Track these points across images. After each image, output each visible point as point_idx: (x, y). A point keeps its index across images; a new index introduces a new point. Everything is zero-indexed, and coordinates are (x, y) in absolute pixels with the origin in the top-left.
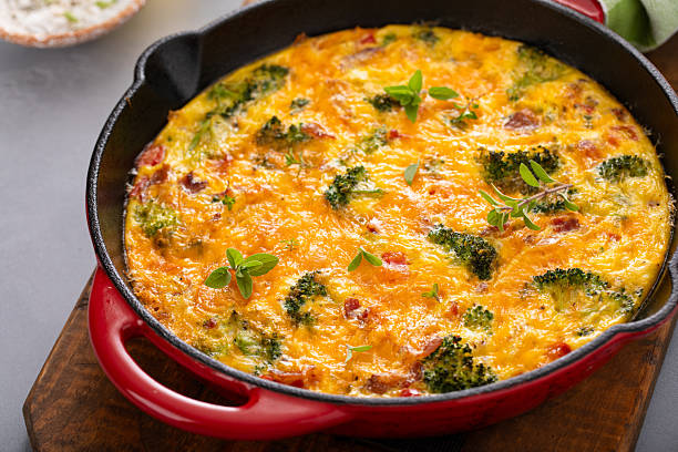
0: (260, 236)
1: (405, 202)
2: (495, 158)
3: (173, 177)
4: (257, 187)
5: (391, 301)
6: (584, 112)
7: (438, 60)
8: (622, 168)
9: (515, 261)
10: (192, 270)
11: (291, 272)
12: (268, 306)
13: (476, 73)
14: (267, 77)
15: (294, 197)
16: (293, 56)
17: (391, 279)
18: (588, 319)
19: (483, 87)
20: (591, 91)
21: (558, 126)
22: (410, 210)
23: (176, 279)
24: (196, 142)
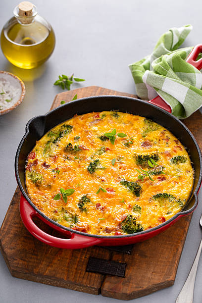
0: (68, 183)
1: (112, 172)
2: (139, 157)
3: (39, 163)
4: (66, 166)
5: (110, 203)
6: (166, 141)
7: (120, 123)
8: (178, 160)
9: (147, 191)
10: (48, 194)
11: (79, 195)
12: (73, 205)
13: (132, 128)
14: (66, 129)
15: (77, 170)
16: (74, 122)
17: (110, 197)
18: (169, 209)
19: (134, 133)
20: (168, 134)
21: (158, 146)
22: (114, 174)
23: (43, 197)
24: (45, 151)
